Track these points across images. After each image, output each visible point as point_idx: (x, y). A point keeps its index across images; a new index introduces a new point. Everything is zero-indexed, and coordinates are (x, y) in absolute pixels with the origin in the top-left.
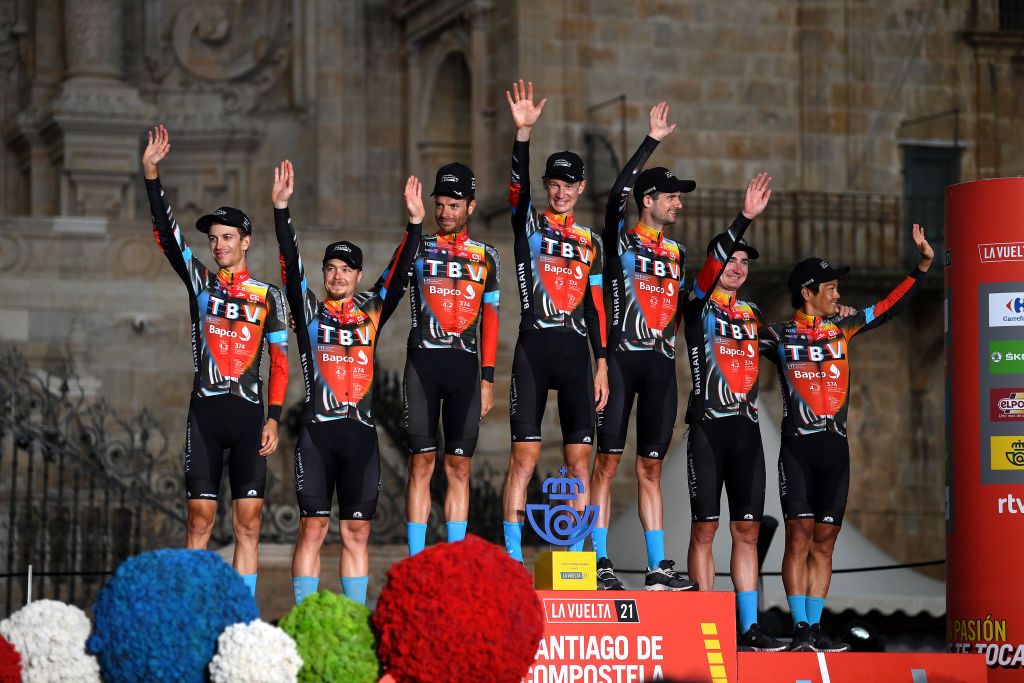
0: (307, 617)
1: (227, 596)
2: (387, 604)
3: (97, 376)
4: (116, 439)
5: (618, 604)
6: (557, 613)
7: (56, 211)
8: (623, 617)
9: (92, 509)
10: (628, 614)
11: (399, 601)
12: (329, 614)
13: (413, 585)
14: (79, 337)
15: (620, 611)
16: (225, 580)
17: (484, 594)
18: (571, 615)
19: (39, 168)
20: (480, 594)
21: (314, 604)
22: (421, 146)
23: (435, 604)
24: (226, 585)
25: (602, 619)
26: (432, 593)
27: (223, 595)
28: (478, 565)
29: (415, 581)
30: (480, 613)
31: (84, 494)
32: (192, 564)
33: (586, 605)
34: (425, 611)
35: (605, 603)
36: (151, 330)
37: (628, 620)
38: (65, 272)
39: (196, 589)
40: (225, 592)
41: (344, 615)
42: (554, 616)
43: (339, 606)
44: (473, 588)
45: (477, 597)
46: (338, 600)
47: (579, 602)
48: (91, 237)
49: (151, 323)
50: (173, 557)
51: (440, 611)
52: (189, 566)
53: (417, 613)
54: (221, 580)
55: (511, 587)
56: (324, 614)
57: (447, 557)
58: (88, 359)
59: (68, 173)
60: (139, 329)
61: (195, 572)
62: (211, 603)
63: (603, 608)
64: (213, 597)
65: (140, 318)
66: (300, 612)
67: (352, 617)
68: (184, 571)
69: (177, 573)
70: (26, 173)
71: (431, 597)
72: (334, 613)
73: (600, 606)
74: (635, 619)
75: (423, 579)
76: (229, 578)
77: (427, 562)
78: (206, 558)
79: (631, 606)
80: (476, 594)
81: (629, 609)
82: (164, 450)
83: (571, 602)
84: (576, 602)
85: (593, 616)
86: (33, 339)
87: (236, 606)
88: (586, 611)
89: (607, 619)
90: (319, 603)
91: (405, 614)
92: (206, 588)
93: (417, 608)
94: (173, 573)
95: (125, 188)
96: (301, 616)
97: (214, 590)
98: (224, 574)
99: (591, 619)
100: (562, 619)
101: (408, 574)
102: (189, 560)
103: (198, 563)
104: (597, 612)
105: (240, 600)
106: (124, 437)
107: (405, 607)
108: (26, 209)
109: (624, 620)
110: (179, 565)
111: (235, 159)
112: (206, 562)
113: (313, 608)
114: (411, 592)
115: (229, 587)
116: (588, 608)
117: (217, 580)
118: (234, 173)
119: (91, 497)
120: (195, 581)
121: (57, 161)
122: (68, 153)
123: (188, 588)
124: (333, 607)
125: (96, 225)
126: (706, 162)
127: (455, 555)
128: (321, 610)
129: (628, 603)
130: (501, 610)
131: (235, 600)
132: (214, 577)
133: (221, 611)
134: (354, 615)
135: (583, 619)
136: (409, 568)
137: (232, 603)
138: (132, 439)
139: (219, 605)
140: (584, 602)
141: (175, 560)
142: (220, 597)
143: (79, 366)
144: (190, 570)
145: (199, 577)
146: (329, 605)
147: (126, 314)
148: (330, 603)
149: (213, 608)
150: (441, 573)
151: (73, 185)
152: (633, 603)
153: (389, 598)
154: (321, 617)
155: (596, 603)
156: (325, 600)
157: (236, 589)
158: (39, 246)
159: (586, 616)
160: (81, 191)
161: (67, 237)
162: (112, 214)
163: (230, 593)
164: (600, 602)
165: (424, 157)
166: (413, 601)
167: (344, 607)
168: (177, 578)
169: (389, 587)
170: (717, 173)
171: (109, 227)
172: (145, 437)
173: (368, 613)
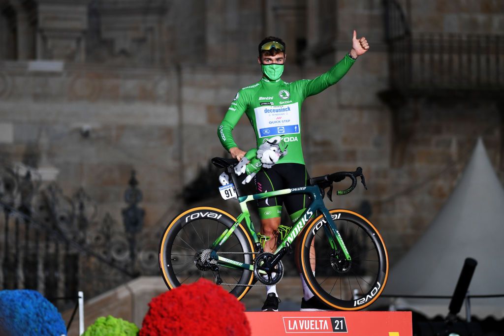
0: (96, 333)
1: (43, 320)
2: (148, 324)
3: (57, 166)
4: (62, 209)
5: (333, 320)
6: (292, 326)
7: (33, 56)
8: (336, 328)
9: (47, 255)
10: (339, 326)
11: (155, 323)
12: (111, 332)
13: (164, 313)
14: (44, 141)
15: (334, 325)
16: (43, 310)
17: (210, 317)
18: (302, 328)
19: (22, 27)
20: (206, 317)
21: (102, 324)
22: (275, 9)
23: (177, 324)
24: (43, 313)
25: (323, 330)
26: (175, 317)
27: (41, 320)
28: (206, 299)
29: (165, 309)
30: (206, 330)
31: (42, 245)
32: (21, 300)
33: (311, 321)
34: (171, 329)
35: (324, 319)
36: (93, 135)
37: (340, 330)
38: (37, 97)
39: (23, 316)
40: (42, 318)
41: (121, 332)
42: (290, 328)
43: (118, 326)
44: (202, 314)
45: (204, 319)
46: (117, 322)
47: (307, 319)
48: (53, 74)
49: (94, 130)
50: (9, 295)
51: (181, 328)
52: (19, 301)
53: (166, 330)
54: (40, 310)
55: (228, 313)
56: (108, 332)
57: (186, 293)
58: (51, 155)
59: (42, 31)
60: (86, 135)
61: (23, 305)
62: (33, 325)
63: (323, 323)
64: (35, 321)
65: (86, 127)
66: (92, 330)
67: (126, 333)
68: (15, 305)
69: (11, 306)
70: (14, 31)
71: (175, 320)
72: (114, 331)
73: (321, 321)
74: (345, 330)
75: (170, 308)
76: (46, 309)
77: (173, 297)
78: (31, 296)
79: (341, 321)
80: (205, 317)
81: (340, 323)
82: (94, 216)
83: (302, 320)
84: (304, 319)
85: (317, 328)
86: (17, 142)
87: (50, 327)
88: (312, 325)
89: (326, 330)
90: (105, 324)
91: (158, 331)
92: (30, 316)
93: (166, 327)
94: (8, 307)
95: (79, 40)
96: (93, 333)
97: (35, 316)
98: (42, 306)
99: (315, 330)
100: (295, 330)
101: (161, 305)
102: (20, 297)
103: (25, 299)
104: (319, 326)
105: (52, 323)
106: (68, 207)
107: (158, 327)
108: (14, 55)
109: (337, 331)
110: (12, 301)
111: (152, 20)
112: (31, 298)
113: (100, 327)
114: (162, 316)
115: (45, 315)
116: (313, 323)
117: (38, 310)
118: (151, 29)
119: (47, 247)
120: (23, 311)
121: (33, 23)
122: (41, 17)
123: (17, 316)
124: (113, 326)
125: (56, 66)
126: (466, 16)
127: (191, 293)
128: (106, 328)
129: (339, 319)
130: (221, 328)
131: (49, 323)
132: (36, 308)
133: (40, 330)
134: (127, 331)
135: (309, 330)
136: (162, 301)
137: (47, 325)
138: (74, 208)
139: (38, 326)
140: (310, 319)
141: (10, 298)
142: (39, 321)
143: (44, 159)
144: (20, 304)
145: (25, 308)
146: (111, 326)
147: (76, 125)
148: (112, 324)
149: (34, 328)
150: (181, 304)
151: (44, 39)
152: (343, 319)
153: (149, 320)
154: (106, 333)
155: (318, 320)
156: (109, 322)
157: (50, 316)
158: (19, 80)
159: (311, 328)
160: (50, 43)
161: (38, 74)
162: (70, 58)
163: (46, 318)
164: (321, 319)
165: (277, 17)
166: (163, 322)
167: (121, 326)
168: (11, 309)
169: (149, 313)
170: (474, 24)
171: (66, 67)
172: (82, 207)
173: (137, 330)
